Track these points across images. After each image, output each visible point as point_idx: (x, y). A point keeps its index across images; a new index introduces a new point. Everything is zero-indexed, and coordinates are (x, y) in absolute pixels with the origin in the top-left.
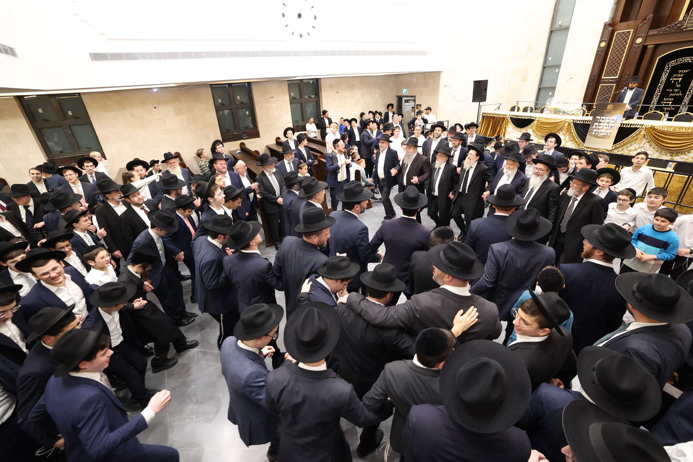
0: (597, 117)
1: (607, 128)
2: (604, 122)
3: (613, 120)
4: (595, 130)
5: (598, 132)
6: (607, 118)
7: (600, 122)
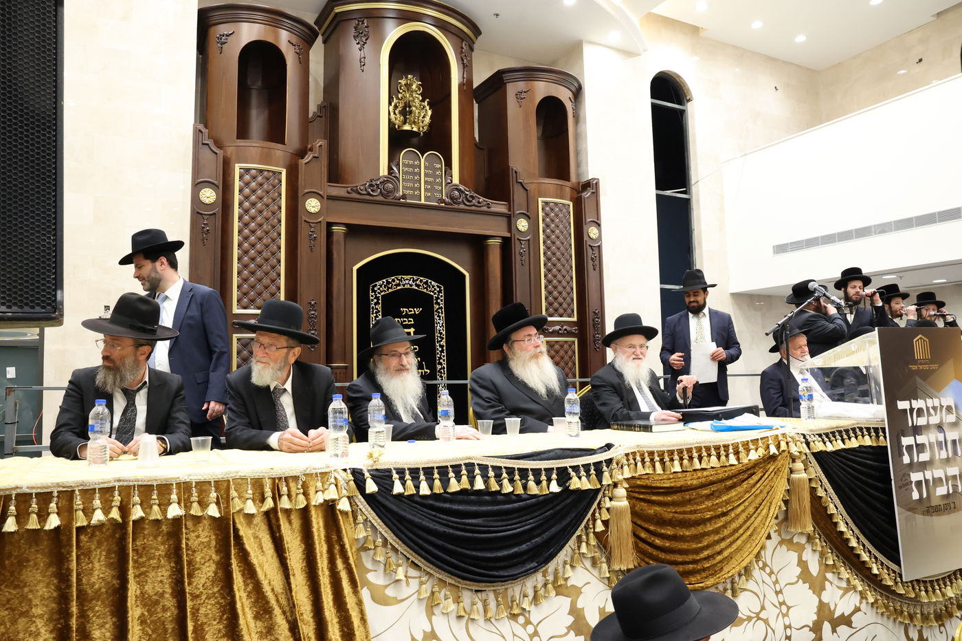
0: (902, 405)
1: (944, 455)
2: (927, 427)
3: (949, 409)
4: (915, 477)
5: (927, 481)
6: (930, 402)
7: (917, 430)
